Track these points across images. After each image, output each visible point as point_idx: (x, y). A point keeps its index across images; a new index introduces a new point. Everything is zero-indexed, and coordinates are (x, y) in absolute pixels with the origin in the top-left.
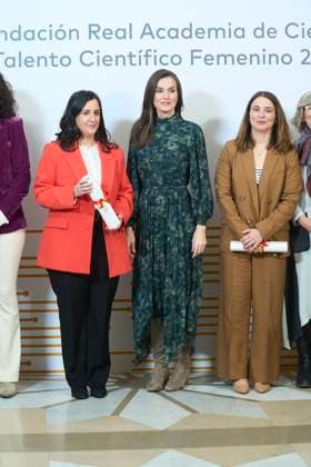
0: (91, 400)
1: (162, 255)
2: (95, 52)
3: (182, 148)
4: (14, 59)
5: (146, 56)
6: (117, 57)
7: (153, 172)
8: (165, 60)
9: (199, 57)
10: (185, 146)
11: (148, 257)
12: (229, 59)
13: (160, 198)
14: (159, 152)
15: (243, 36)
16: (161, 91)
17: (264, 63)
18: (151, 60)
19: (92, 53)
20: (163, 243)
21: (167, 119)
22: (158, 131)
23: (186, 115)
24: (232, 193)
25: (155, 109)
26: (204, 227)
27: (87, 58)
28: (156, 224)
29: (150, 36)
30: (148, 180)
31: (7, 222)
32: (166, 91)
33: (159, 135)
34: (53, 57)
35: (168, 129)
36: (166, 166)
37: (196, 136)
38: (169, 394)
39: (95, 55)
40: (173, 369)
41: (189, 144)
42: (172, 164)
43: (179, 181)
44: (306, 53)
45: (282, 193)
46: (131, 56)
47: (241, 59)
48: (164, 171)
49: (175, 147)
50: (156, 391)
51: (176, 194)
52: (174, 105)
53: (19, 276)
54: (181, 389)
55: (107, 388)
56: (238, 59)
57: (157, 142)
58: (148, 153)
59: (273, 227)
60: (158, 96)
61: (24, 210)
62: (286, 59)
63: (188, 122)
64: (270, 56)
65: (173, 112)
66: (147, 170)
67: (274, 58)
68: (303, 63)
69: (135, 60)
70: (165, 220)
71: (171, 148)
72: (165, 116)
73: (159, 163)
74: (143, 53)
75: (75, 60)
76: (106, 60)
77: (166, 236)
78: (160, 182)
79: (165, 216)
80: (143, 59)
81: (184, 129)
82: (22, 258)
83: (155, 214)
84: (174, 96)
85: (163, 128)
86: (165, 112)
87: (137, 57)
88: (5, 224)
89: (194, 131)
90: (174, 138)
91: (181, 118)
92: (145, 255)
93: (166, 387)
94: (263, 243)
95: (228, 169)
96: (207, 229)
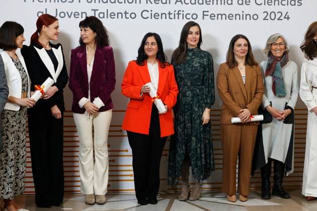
0: (149, 205)
1: (190, 125)
2: (150, 11)
3: (202, 65)
4: (104, 13)
5: (178, 14)
6: (162, 14)
7: (185, 78)
8: (188, 16)
9: (208, 15)
10: (203, 64)
11: (182, 126)
12: (224, 16)
13: (189, 93)
14: (189, 67)
15: (232, 4)
16: (191, 33)
17: (243, 19)
18: (181, 16)
19: (148, 11)
20: (190, 118)
21: (193, 49)
22: (188, 56)
23: (203, 47)
24: (229, 91)
25: (187, 43)
26: (209, 110)
27: (145, 15)
28: (186, 107)
29: (180, 3)
30: (182, 83)
31: (104, 105)
32: (194, 33)
33: (188, 58)
34: (126, 13)
35: (193, 54)
36: (192, 75)
37: (209, 59)
38: (192, 202)
39: (150, 12)
40: (192, 189)
41: (205, 63)
42: (195, 74)
43: (199, 84)
44: (266, 14)
45: (256, 89)
46: (170, 14)
47: (230, 17)
48: (191, 78)
49: (198, 65)
50: (185, 201)
51: (198, 91)
52: (197, 41)
53: (109, 136)
54: (198, 199)
55: (158, 199)
56: (229, 17)
57: (188, 62)
58: (182, 67)
59: (256, 107)
60: (190, 36)
61: (112, 99)
62: (255, 17)
63: (204, 51)
64: (246, 15)
65: (196, 46)
66: (182, 77)
67: (248, 16)
68: (264, 19)
69: (172, 16)
70: (192, 105)
71: (196, 65)
72: (192, 47)
73: (189, 73)
74: (177, 12)
75: (139, 15)
76: (156, 16)
77: (191, 114)
78: (189, 84)
79: (192, 103)
80: (176, 16)
81: (203, 55)
82: (110, 126)
83: (185, 102)
84: (198, 36)
85: (190, 54)
86: (192, 45)
87: (173, 14)
88: (103, 107)
89: (208, 56)
90: (197, 60)
91: (200, 49)
92: (180, 124)
93: (191, 199)
94: (251, 116)
95: (226, 78)
96: (211, 110)
